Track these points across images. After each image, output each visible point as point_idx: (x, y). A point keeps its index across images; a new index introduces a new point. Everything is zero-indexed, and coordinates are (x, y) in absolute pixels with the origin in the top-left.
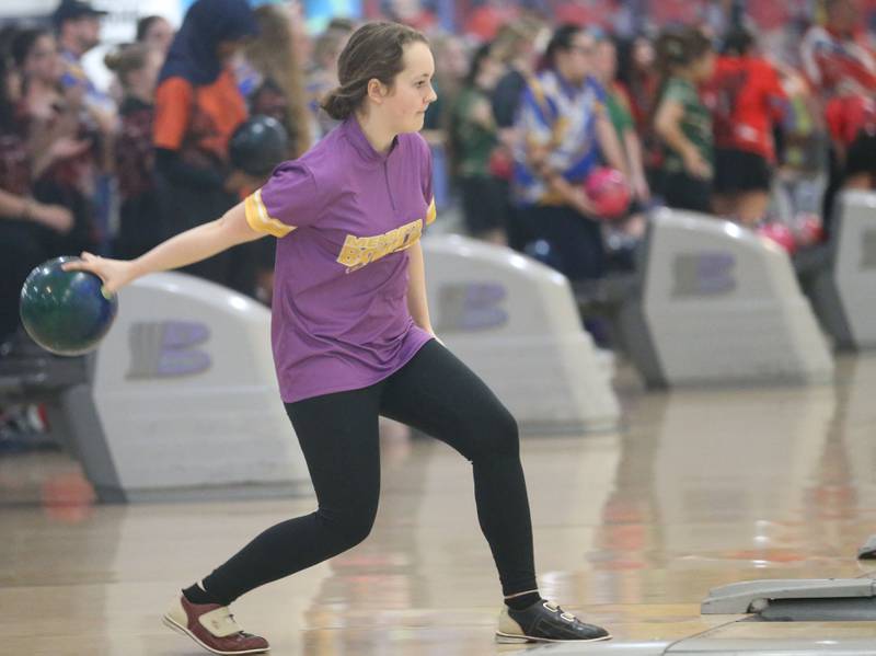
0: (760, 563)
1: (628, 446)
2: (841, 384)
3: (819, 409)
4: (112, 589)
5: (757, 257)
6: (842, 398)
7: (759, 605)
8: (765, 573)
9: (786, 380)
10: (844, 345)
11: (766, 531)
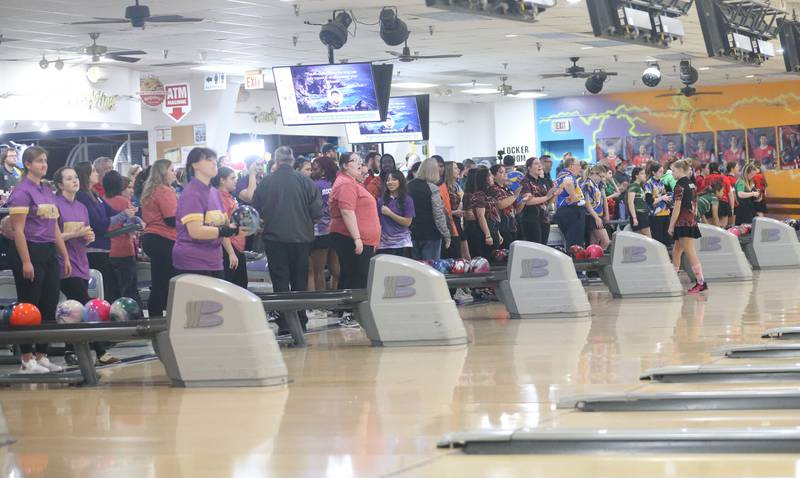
0: (728, 340)
1: (685, 301)
2: (754, 280)
3: (748, 288)
4: (516, 347)
5: (728, 237)
6: (755, 285)
7: (729, 353)
8: (730, 343)
9: (737, 279)
10: (756, 267)
11: (730, 329)
